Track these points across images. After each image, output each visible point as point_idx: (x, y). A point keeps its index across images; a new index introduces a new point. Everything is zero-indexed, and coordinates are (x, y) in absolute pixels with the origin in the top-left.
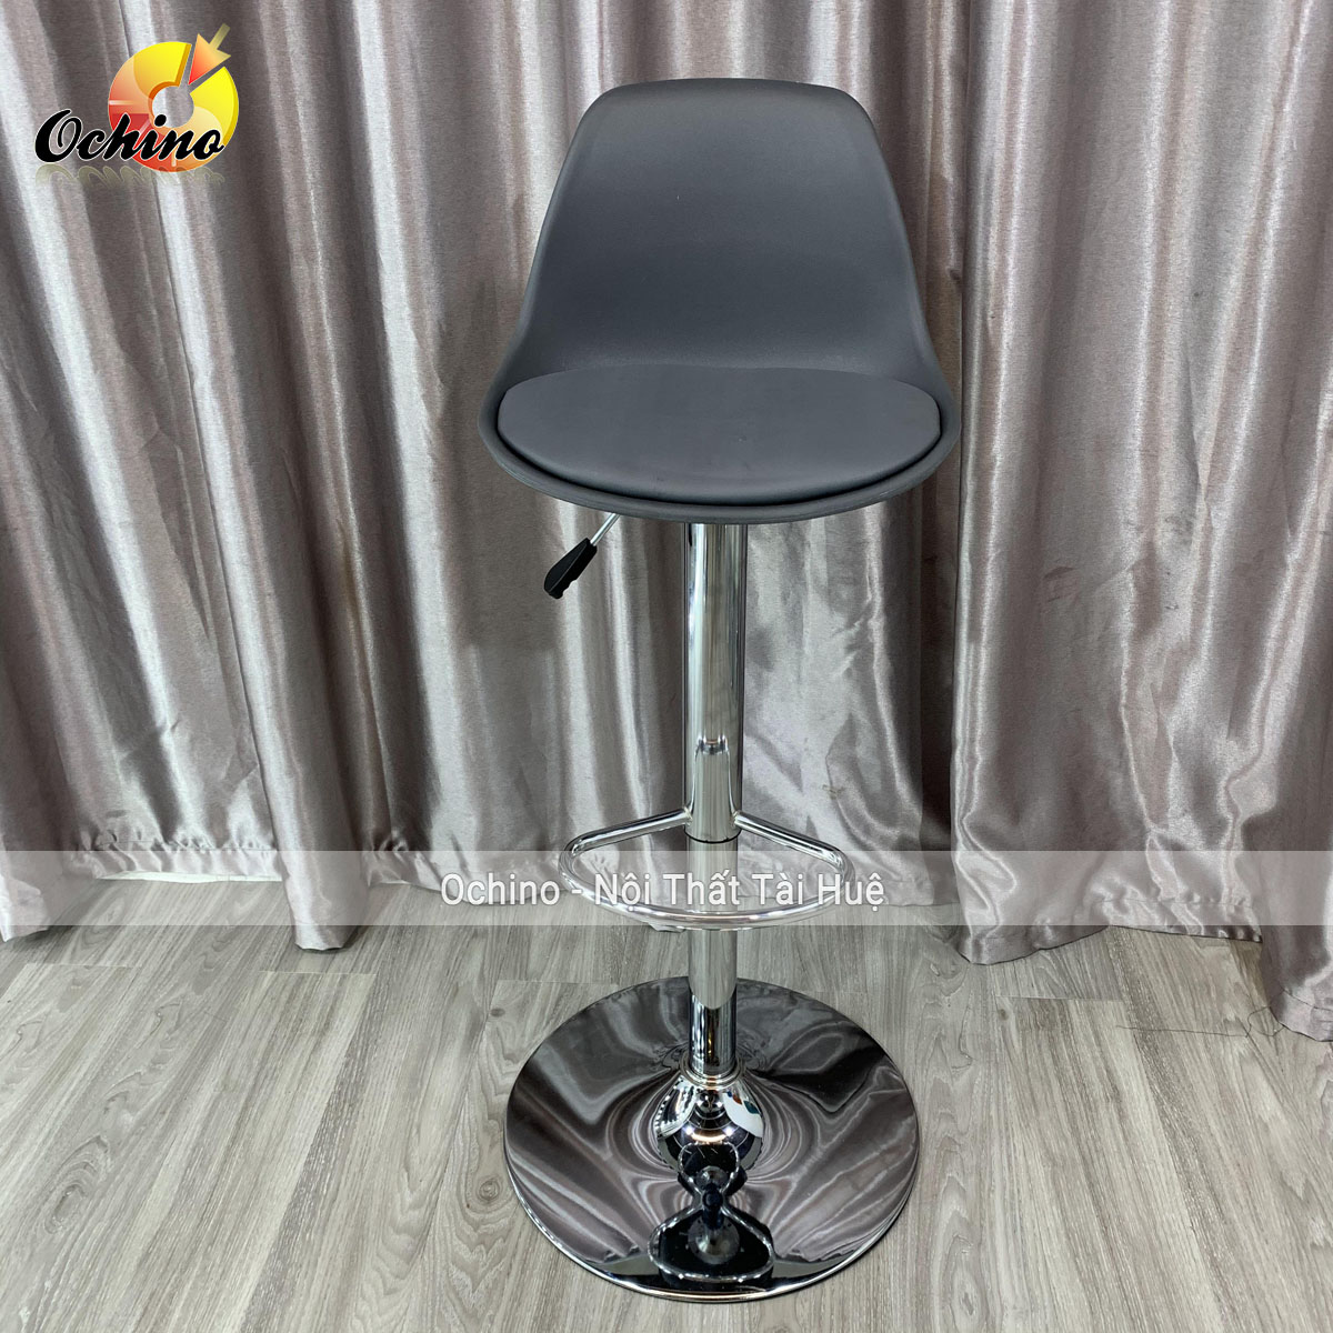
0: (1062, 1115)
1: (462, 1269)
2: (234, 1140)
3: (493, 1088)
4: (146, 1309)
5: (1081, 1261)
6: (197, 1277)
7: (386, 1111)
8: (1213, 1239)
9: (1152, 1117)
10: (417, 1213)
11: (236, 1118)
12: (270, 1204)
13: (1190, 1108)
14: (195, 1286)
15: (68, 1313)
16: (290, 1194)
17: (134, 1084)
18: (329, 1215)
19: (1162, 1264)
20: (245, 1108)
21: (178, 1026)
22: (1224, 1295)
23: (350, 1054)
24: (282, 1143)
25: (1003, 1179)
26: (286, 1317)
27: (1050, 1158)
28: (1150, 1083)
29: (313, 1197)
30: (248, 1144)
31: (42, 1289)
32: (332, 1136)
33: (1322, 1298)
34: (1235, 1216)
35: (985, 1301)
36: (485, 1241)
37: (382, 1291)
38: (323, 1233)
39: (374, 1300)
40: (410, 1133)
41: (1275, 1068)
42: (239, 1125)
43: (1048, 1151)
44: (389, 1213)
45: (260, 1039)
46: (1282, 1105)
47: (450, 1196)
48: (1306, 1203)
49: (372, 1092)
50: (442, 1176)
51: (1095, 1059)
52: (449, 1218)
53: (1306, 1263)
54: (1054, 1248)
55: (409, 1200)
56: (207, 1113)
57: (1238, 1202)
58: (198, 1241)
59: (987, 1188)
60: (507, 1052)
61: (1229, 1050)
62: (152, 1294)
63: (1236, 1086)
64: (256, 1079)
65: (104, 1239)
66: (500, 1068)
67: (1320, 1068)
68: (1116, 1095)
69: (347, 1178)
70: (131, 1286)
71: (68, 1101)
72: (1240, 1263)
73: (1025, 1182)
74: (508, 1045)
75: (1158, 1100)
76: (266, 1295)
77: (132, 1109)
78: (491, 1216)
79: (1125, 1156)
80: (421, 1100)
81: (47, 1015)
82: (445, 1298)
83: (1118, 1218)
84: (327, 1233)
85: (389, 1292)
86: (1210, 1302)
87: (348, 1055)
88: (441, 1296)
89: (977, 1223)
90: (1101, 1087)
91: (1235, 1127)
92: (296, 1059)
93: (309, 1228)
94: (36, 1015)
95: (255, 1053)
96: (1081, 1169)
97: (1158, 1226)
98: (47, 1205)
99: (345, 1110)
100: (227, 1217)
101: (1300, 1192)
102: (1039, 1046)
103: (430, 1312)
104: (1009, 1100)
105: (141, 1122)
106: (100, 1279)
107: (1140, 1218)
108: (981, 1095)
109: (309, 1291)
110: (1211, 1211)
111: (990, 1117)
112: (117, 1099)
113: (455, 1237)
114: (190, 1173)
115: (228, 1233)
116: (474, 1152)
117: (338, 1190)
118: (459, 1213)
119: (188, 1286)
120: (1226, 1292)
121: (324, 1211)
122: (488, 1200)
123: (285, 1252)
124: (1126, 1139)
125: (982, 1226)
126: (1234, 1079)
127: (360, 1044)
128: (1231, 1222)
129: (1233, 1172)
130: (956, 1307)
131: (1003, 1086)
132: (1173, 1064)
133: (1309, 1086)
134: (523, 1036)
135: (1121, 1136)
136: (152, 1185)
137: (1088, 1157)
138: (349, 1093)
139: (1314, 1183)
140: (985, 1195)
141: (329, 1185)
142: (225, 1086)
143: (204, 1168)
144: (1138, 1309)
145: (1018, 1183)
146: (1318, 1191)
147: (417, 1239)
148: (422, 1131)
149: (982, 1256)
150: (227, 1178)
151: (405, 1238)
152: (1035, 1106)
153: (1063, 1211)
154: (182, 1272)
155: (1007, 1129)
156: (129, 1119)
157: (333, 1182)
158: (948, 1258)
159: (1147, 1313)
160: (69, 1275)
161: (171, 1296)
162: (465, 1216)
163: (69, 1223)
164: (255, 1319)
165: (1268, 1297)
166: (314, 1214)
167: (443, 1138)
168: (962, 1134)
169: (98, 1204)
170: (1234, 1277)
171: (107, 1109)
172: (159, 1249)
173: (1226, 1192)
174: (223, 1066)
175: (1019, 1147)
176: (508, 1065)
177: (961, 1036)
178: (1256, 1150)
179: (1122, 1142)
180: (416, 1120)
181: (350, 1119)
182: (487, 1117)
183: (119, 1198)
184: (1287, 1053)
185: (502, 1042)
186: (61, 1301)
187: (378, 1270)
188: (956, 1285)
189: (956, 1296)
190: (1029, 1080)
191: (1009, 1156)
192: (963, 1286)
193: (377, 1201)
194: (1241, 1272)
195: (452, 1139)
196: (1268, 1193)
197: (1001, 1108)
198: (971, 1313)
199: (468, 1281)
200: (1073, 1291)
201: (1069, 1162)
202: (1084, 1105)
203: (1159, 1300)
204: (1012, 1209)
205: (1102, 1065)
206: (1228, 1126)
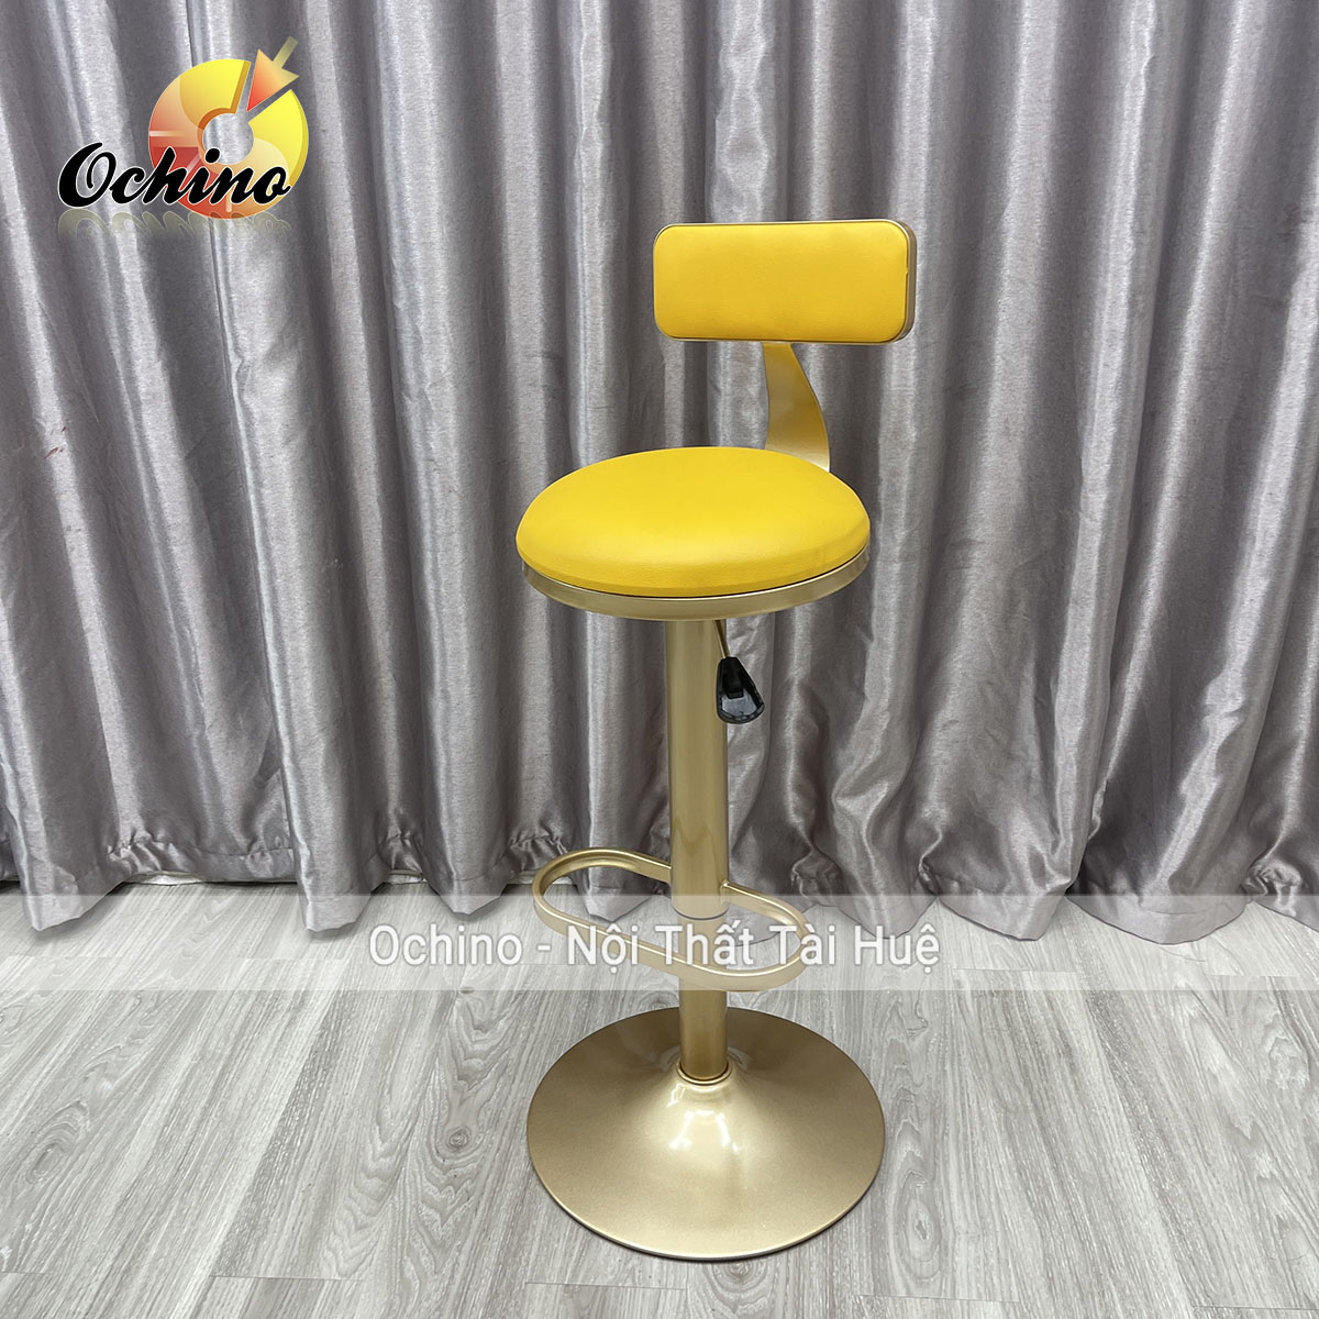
0: (1015, 1067)
1: (431, 1207)
2: (210, 1102)
3: (462, 1053)
4: (123, 1246)
5: (1032, 1193)
6: (174, 1218)
7: (359, 1074)
8: (1162, 1174)
9: (1102, 1070)
10: (388, 1160)
11: (211, 1084)
12: (245, 1157)
13: (1140, 1062)
14: (171, 1226)
15: (47, 1250)
16: (264, 1146)
17: (113, 1057)
18: (302, 1164)
19: (1111, 1195)
20: (222, 1074)
21: (156, 1007)
22: (1172, 1220)
23: (325, 1026)
24: (257, 1104)
25: (957, 1124)
26: (260, 1250)
27: (1002, 1105)
28: (1102, 1041)
29: (287, 1149)
30: (224, 1105)
31: (22, 1232)
32: (306, 1096)
33: (1267, 1222)
34: (1183, 1154)
35: (938, 1228)
36: (454, 1182)
37: (353, 1227)
38: (297, 1179)
39: (345, 1234)
40: (383, 1093)
41: (1224, 1027)
42: (216, 1088)
43: (1000, 1100)
44: (361, 1161)
45: (238, 1015)
46: (1231, 1059)
47: (420, 1145)
48: (1253, 1143)
49: (346, 1058)
50: (412, 1130)
51: (1047, 1021)
52: (419, 1163)
53: (1252, 1194)
54: (1006, 1183)
55: (380, 1148)
56: (184, 1080)
57: (1186, 1142)
58: (175, 1188)
59: (940, 1132)
60: (476, 1023)
61: (1179, 1012)
62: (130, 1234)
63: (1186, 1043)
64: (233, 1050)
65: (83, 1188)
66: (470, 1037)
67: (1268, 1027)
68: (1068, 1051)
69: (320, 1132)
70: (109, 1227)
71: (48, 1072)
72: (1188, 1194)
73: (978, 1126)
74: (477, 1017)
75: (1109, 1056)
76: (241, 1232)
77: (112, 1078)
78: (460, 1161)
79: (1077, 1104)
80: (393, 1065)
81: (28, 999)
82: (414, 1231)
83: (1069, 1155)
84: (301, 1179)
85: (359, 1228)
86: (1158, 1227)
87: (322, 1028)
88: (411, 1230)
89: (931, 1162)
90: (1053, 1044)
91: (1185, 1078)
92: (270, 1033)
93: (283, 1174)
94: (19, 999)
95: (232, 1027)
96: (1033, 1115)
97: (1108, 1163)
98: (27, 1161)
99: (320, 1074)
100: (203, 1168)
101: (1247, 1132)
102: (994, 1011)
103: (399, 1244)
104: (963, 1057)
105: (119, 1089)
106: (79, 1223)
107: (1091, 1157)
108: (936, 1051)
109: (282, 1230)
110: (1160, 1150)
111: (945, 1071)
112: (97, 1069)
113: (424, 1179)
114: (168, 1131)
115: (204, 1181)
116: (444, 1108)
117: (311, 1141)
118: (429, 1159)
119: (166, 1226)
120: (1174, 1218)
121: (298, 1160)
122: (457, 1148)
123: (260, 1196)
124: (1077, 1089)
125: (935, 1164)
126: (1184, 1037)
127: (334, 1018)
128: (1180, 1158)
129: (1181, 1116)
130: (910, 1232)
131: (958, 1046)
132: (1125, 1024)
133: (1258, 1041)
134: (492, 1009)
135: (1072, 1086)
136: (129, 1143)
137: (1040, 1105)
138: (323, 1059)
139: (1262, 1125)
140: (939, 1137)
141: (302, 1138)
142: (203, 1057)
143: (180, 1127)
144: (1087, 1234)
145: (971, 1127)
146: (1265, 1132)
147: (388, 1181)
148: (394, 1089)
149: (936, 1189)
150: (203, 1133)
151: (376, 1181)
152: (989, 1062)
153: (1015, 1149)
154: (159, 1215)
155: (961, 1081)
156: (108, 1086)
157: (306, 1136)
158: (902, 1191)
159: (1096, 1235)
160: (49, 1218)
161: (148, 1235)
162: (434, 1162)
163: (48, 1176)
164: (229, 1253)
165: (1214, 1222)
166: (288, 1163)
167: (414, 1097)
168: (917, 1086)
169: (77, 1158)
170: (1181, 1206)
171: (86, 1079)
172: (137, 1196)
173: (1175, 1133)
174: (201, 1038)
175: (972, 1097)
176: (477, 1034)
177: (917, 1003)
178: (1204, 1097)
179: (1073, 1091)
180: (388, 1082)
181: (324, 1082)
182: (456, 1077)
183: (96, 1155)
184: (1236, 1013)
185: (472, 1016)
186: (41, 1242)
187: (349, 1209)
188: (910, 1214)
189: (910, 1223)
190: (983, 1039)
191: (963, 1105)
192: (917, 1215)
193: (349, 1149)
194: (1188, 1201)
195: (423, 1097)
196: (1216, 1135)
197: (956, 1063)
198: (925, 1238)
199: (437, 1217)
200: (1023, 1219)
201: (1021, 1109)
202: (1037, 1060)
203: (1108, 1226)
204: (965, 1149)
205: (1055, 1026)
206: (1178, 1078)
